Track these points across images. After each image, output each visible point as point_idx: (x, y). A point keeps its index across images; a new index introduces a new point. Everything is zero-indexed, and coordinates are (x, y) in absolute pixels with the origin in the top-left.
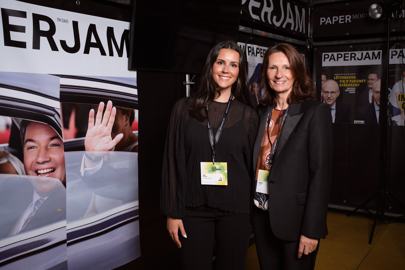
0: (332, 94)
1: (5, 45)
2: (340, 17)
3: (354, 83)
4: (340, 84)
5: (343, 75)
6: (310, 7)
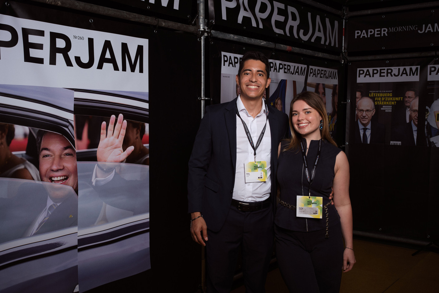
0: (367, 113)
1: (25, 61)
2: (376, 30)
3: (390, 101)
4: (376, 102)
5: (379, 93)
6: (344, 19)
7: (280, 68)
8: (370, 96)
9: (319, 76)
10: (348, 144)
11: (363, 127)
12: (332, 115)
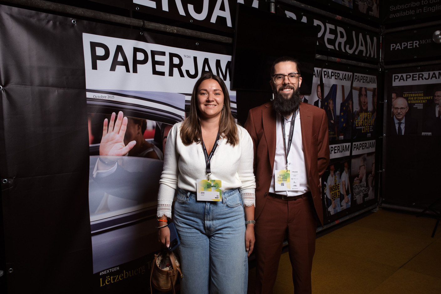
0: (401, 110)
2: (409, 43)
5: (412, 93)
6: (381, 35)
7: (332, 76)
8: (404, 96)
9: (362, 81)
10: (386, 136)
11: (398, 122)
12: (373, 112)
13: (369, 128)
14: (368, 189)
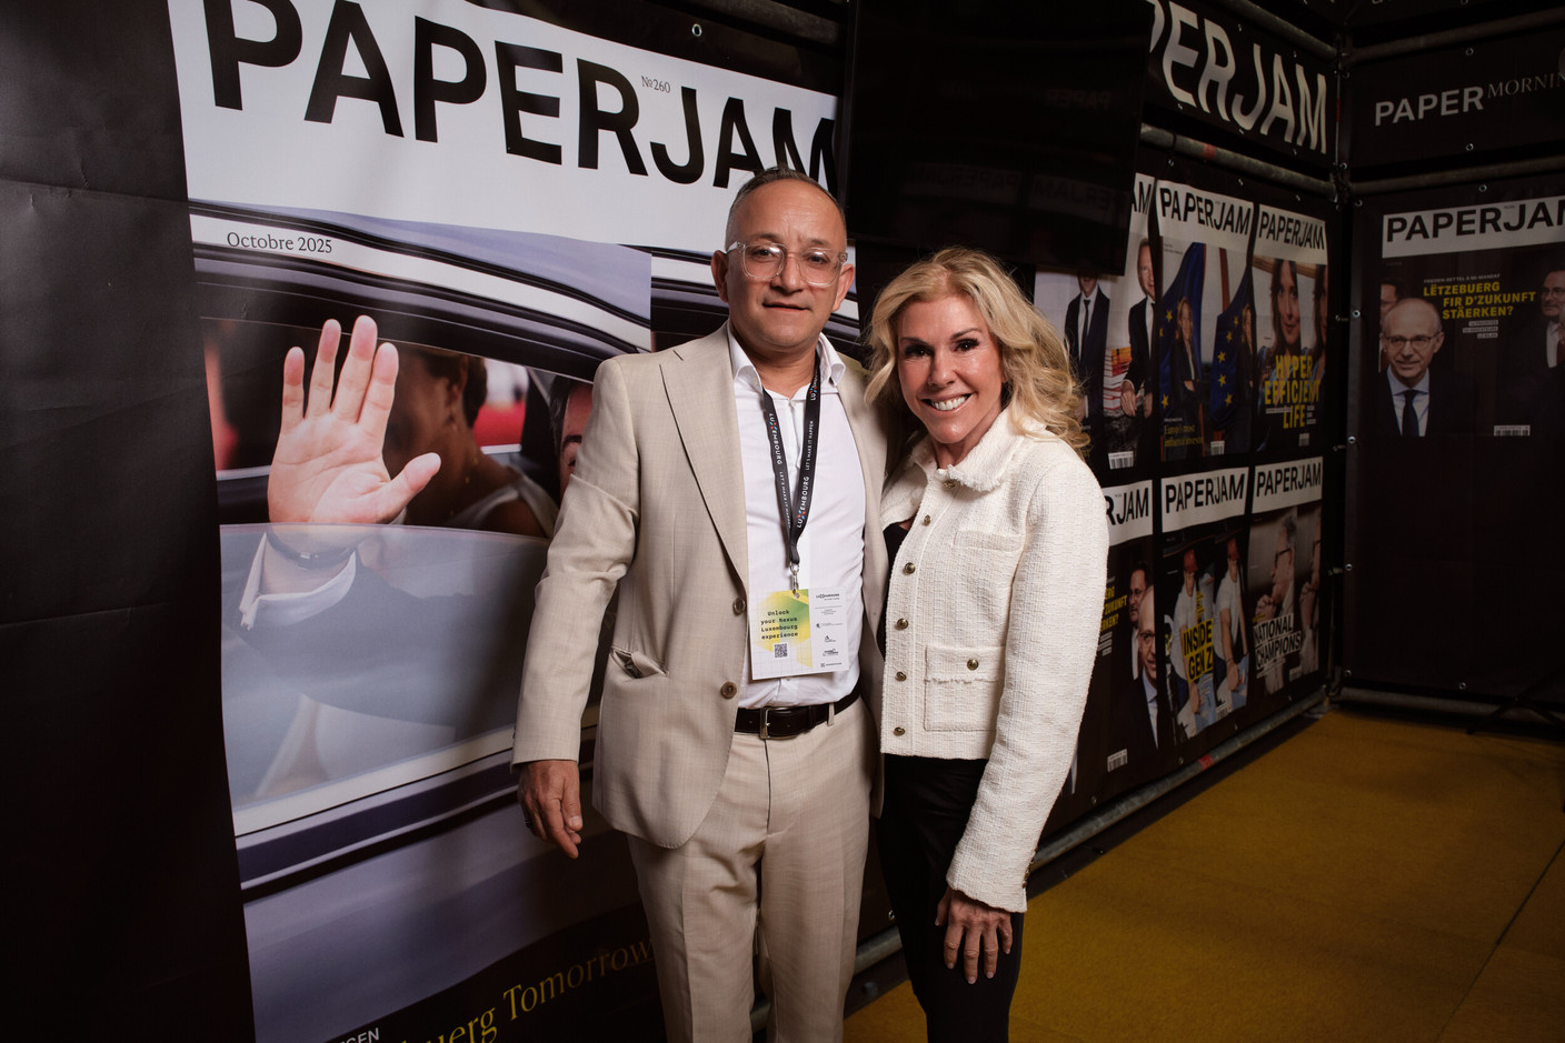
0: (1415, 345)
1: (508, 152)
2: (1444, 95)
3: (1493, 305)
4: (1446, 313)
5: (1456, 283)
6: (1338, 72)
7: (1188, 209)
8: (1426, 294)
9: (1282, 235)
10: (1356, 442)
11: (1405, 388)
12: (1316, 354)
13: (1305, 411)
14: (1299, 638)
